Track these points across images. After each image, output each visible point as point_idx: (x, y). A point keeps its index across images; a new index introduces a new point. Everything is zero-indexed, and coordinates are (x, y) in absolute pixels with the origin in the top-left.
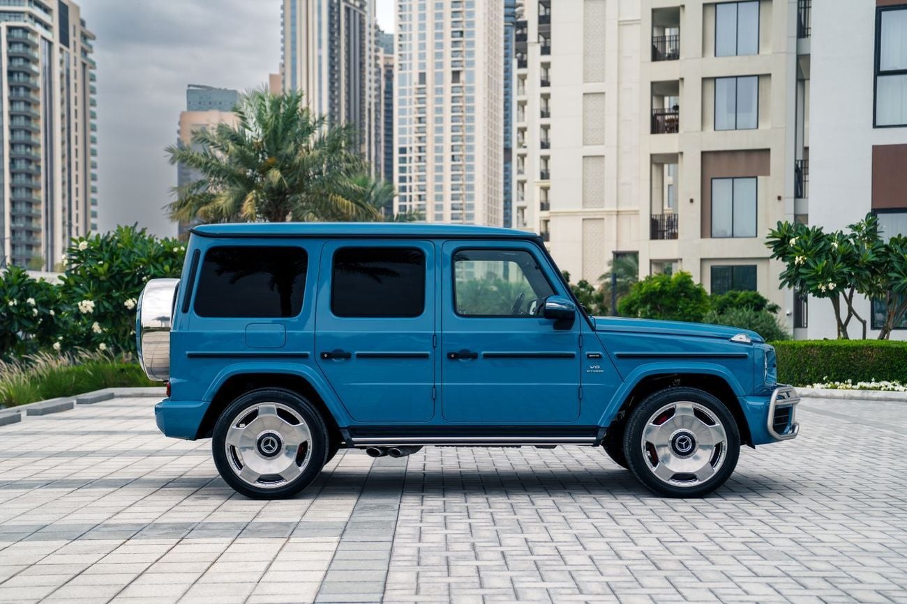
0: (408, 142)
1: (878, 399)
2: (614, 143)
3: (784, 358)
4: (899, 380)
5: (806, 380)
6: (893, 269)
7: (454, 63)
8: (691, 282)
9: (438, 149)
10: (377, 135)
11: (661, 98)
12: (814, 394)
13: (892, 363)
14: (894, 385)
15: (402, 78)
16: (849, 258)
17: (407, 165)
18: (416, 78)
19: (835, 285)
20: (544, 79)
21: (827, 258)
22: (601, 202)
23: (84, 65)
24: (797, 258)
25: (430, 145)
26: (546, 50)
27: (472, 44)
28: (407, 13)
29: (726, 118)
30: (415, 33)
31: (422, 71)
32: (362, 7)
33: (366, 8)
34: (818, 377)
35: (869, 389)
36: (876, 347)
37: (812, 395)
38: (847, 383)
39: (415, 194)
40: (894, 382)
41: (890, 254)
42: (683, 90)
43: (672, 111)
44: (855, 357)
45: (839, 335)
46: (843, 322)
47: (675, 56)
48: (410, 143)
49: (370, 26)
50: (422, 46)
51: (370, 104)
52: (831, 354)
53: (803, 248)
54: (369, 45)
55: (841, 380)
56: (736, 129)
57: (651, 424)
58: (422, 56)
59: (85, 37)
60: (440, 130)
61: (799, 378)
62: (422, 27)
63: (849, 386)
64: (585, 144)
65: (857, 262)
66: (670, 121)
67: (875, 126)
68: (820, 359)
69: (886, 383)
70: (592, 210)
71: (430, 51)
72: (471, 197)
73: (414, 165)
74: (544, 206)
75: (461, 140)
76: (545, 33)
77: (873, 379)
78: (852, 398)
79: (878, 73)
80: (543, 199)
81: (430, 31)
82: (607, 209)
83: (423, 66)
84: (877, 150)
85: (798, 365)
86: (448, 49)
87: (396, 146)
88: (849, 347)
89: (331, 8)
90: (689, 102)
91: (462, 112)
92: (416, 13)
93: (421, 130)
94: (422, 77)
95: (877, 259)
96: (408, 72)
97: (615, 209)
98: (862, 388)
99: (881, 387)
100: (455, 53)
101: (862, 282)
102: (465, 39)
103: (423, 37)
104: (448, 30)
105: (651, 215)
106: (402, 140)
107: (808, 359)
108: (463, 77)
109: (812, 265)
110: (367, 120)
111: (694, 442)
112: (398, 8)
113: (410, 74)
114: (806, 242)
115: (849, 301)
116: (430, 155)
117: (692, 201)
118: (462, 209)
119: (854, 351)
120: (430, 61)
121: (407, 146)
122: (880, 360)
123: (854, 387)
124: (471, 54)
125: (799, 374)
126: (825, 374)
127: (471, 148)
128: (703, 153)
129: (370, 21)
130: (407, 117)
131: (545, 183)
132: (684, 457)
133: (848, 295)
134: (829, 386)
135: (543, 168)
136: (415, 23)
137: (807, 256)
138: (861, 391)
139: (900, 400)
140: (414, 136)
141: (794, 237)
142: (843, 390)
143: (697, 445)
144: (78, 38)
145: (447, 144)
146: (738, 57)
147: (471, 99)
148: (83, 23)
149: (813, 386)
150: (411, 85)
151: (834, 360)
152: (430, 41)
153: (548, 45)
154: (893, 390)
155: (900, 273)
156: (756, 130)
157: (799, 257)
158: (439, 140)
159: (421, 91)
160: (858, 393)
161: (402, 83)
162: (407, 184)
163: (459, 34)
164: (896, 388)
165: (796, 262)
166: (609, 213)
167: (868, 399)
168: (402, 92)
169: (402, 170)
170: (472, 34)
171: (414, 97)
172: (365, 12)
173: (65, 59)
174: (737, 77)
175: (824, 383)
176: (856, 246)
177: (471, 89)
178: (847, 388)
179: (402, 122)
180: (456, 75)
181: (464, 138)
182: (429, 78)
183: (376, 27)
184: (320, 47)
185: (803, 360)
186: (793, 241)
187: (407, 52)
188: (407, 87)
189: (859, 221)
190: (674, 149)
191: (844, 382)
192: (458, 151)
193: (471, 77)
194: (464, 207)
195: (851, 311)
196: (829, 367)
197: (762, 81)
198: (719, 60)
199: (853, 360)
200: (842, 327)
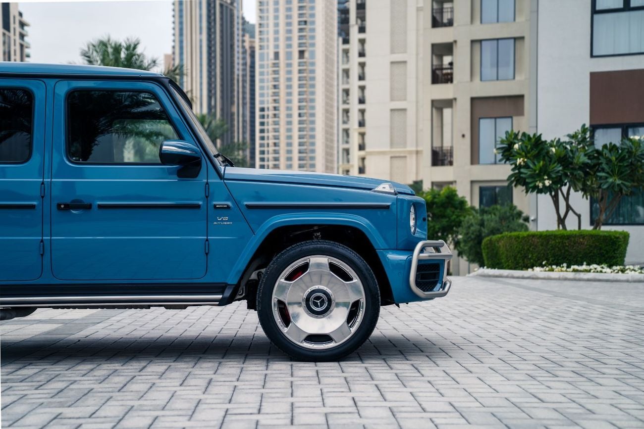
0: (266, 103)
1: (589, 280)
2: (414, 98)
3: (511, 247)
4: (606, 263)
5: (529, 265)
6: (603, 170)
7: (300, 45)
8: (456, 195)
9: (288, 109)
10: (244, 98)
11: (440, 57)
12: (534, 277)
13: (601, 249)
14: (602, 268)
15: (262, 55)
16: (565, 160)
17: (265, 120)
18: (272, 56)
19: (551, 182)
20: (361, 51)
21: (544, 160)
22: (405, 144)
23: (22, 46)
24: (518, 159)
25: (282, 105)
26: (362, 30)
27: (313, 30)
28: (265, 7)
29: (490, 71)
30: (271, 22)
31: (276, 50)
32: (232, 4)
33: (235, 5)
34: (539, 262)
35: (581, 271)
36: (587, 235)
37: (532, 277)
38: (563, 267)
39: (271, 142)
40: (603, 265)
41: (600, 157)
42: (457, 50)
43: (449, 66)
44: (569, 244)
45: (559, 227)
46: (562, 216)
47: (450, 23)
48: (268, 103)
49: (238, 17)
50: (276, 32)
51: (238, 75)
52: (548, 242)
53: (523, 151)
54: (238, 32)
55: (558, 264)
56: (498, 79)
57: (283, 280)
58: (276, 39)
59: (22, 25)
60: (289, 94)
61: (524, 263)
62: (276, 17)
63: (564, 269)
64: (392, 99)
65: (571, 163)
66: (447, 74)
67: (592, 56)
68: (540, 246)
69: (595, 266)
70: (398, 150)
71: (282, 35)
72: (313, 144)
73: (271, 120)
74: (362, 147)
75: (307, 102)
76: (362, 17)
77: (585, 263)
78: (566, 279)
79: (594, 11)
80: (361, 142)
81: (282, 21)
82: (409, 149)
83: (277, 46)
84: (594, 76)
85: (522, 252)
86: (296, 34)
87: (258, 106)
88: (564, 236)
89: (209, 5)
90: (460, 60)
91: (306, 80)
92: (271, 7)
93: (276, 94)
94: (277, 55)
95: (589, 161)
96: (265, 51)
97: (414, 149)
98: (574, 271)
99: (591, 270)
100: (300, 37)
101: (575, 181)
102: (308, 27)
103: (277, 25)
104: (295, 20)
105: (432, 147)
106: (262, 102)
107: (530, 247)
108: (306, 55)
109: (531, 166)
110: (236, 88)
111: (330, 300)
112: (259, 4)
113: (268, 54)
114: (526, 147)
115: (567, 199)
116: (283, 113)
117: (463, 136)
118: (306, 153)
119: (568, 239)
120: (282, 44)
121: (265, 106)
122: (591, 246)
123: (568, 270)
124: (313, 37)
125: (523, 260)
126: (544, 259)
127: (313, 108)
128: (473, 99)
129: (238, 14)
130: (265, 84)
131: (362, 130)
132: (319, 316)
133: (565, 193)
134: (547, 269)
135: (361, 118)
136: (271, 14)
137: (528, 158)
138: (573, 273)
139: (607, 281)
140: (270, 99)
141: (518, 143)
142: (558, 272)
143: (333, 304)
144: (17, 25)
145: (295, 104)
146: (499, 25)
147: (313, 71)
148: (21, 14)
149: (533, 270)
150: (268, 60)
151: (552, 247)
152: (282, 28)
153: (364, 26)
154: (601, 272)
155: (608, 173)
156: (513, 81)
157: (520, 159)
158: (289, 101)
159: (276, 65)
160: (571, 275)
161: (262, 59)
162: (266, 135)
163: (303, 23)
164: (604, 270)
165: (518, 163)
166: (410, 152)
167: (580, 280)
168: (262, 66)
169: (262, 124)
170: (313, 23)
171: (271, 69)
172: (234, 7)
173: (7, 41)
174: (498, 39)
175: (543, 266)
176: (571, 151)
177: (313, 64)
178: (562, 271)
179: (262, 88)
180: (302, 53)
181: (308, 100)
182: (282, 56)
183: (243, 18)
184: (201, 33)
185: (526, 248)
186: (516, 146)
187: (265, 36)
188: (265, 63)
189: (576, 130)
190: (450, 96)
191: (560, 266)
192: (303, 109)
193: (313, 54)
194: (307, 151)
195: (569, 207)
196: (548, 254)
197: (518, 42)
198: (485, 27)
199: (568, 246)
200: (561, 221)
